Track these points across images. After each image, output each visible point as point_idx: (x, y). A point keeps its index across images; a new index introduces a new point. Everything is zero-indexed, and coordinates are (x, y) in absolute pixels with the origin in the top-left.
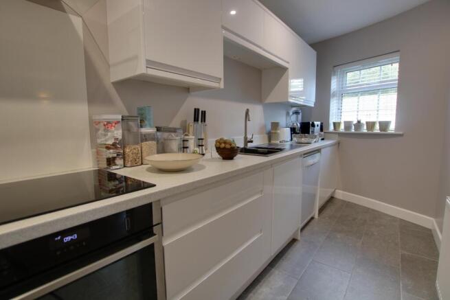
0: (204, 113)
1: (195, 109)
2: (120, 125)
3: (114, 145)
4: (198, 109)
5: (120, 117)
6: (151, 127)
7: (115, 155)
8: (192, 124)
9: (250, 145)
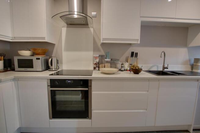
0: (137, 54)
1: (132, 52)
2: (98, 58)
3: (96, 63)
4: (133, 52)
5: (98, 56)
6: (108, 59)
7: (96, 66)
8: (130, 58)
9: (166, 70)
